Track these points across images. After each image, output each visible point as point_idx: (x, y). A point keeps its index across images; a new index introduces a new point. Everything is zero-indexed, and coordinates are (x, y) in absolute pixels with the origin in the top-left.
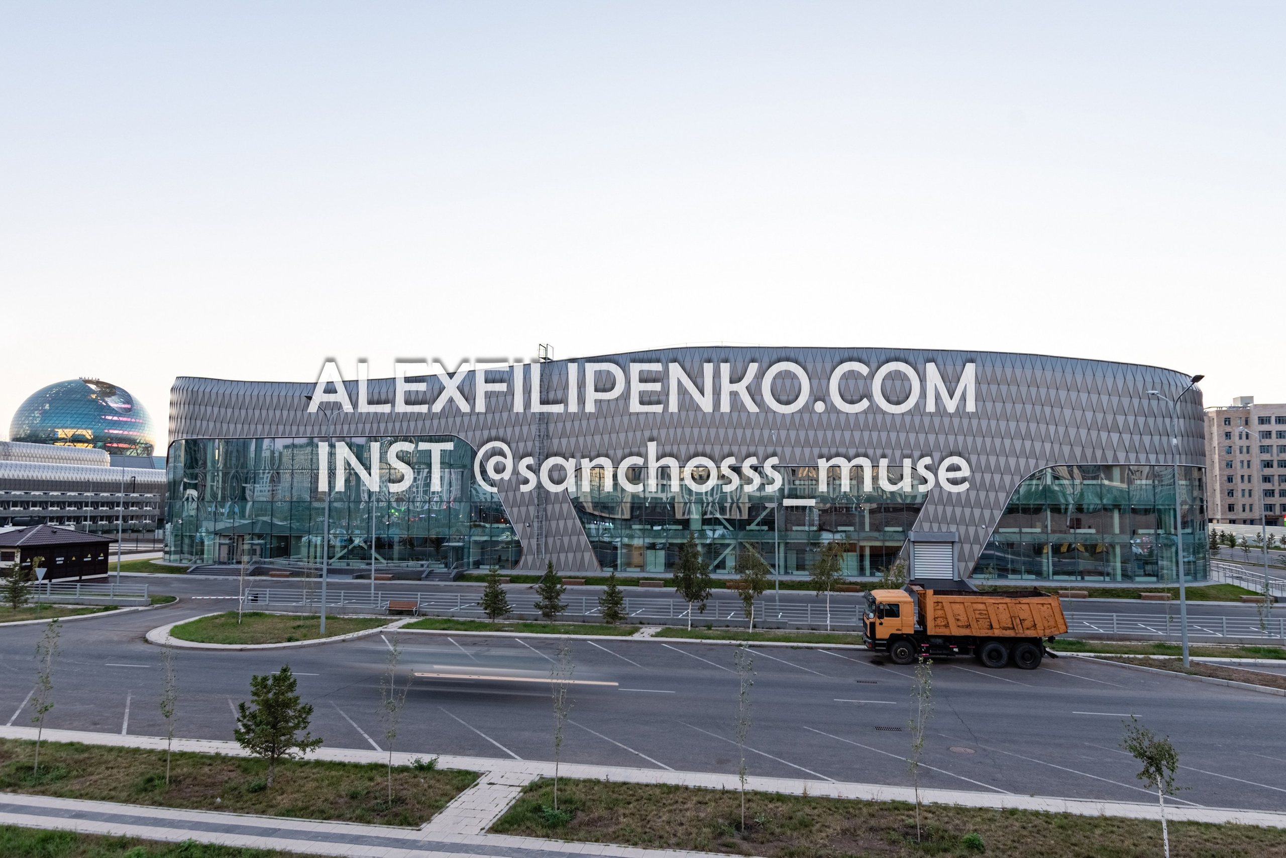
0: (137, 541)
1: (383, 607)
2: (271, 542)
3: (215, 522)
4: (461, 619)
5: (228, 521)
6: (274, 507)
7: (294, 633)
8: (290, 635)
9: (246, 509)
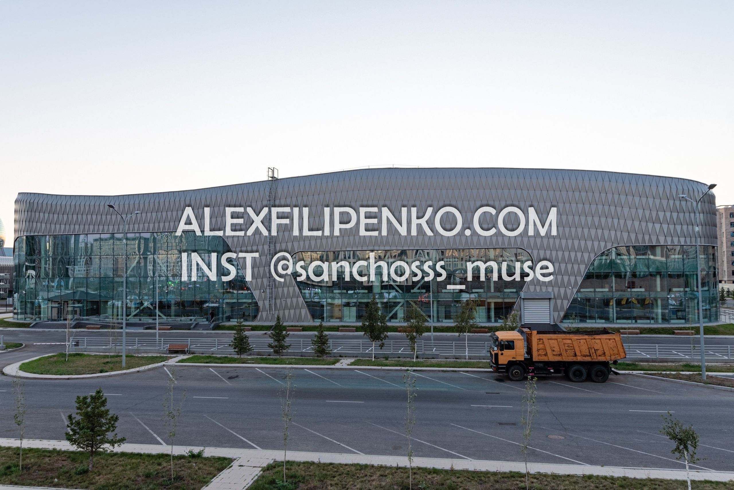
1: (165, 348)
2: (87, 305)
3: (48, 292)
4: (218, 356)
5: (57, 291)
6: (88, 282)
7: (104, 367)
8: (102, 368)
9: (69, 283)
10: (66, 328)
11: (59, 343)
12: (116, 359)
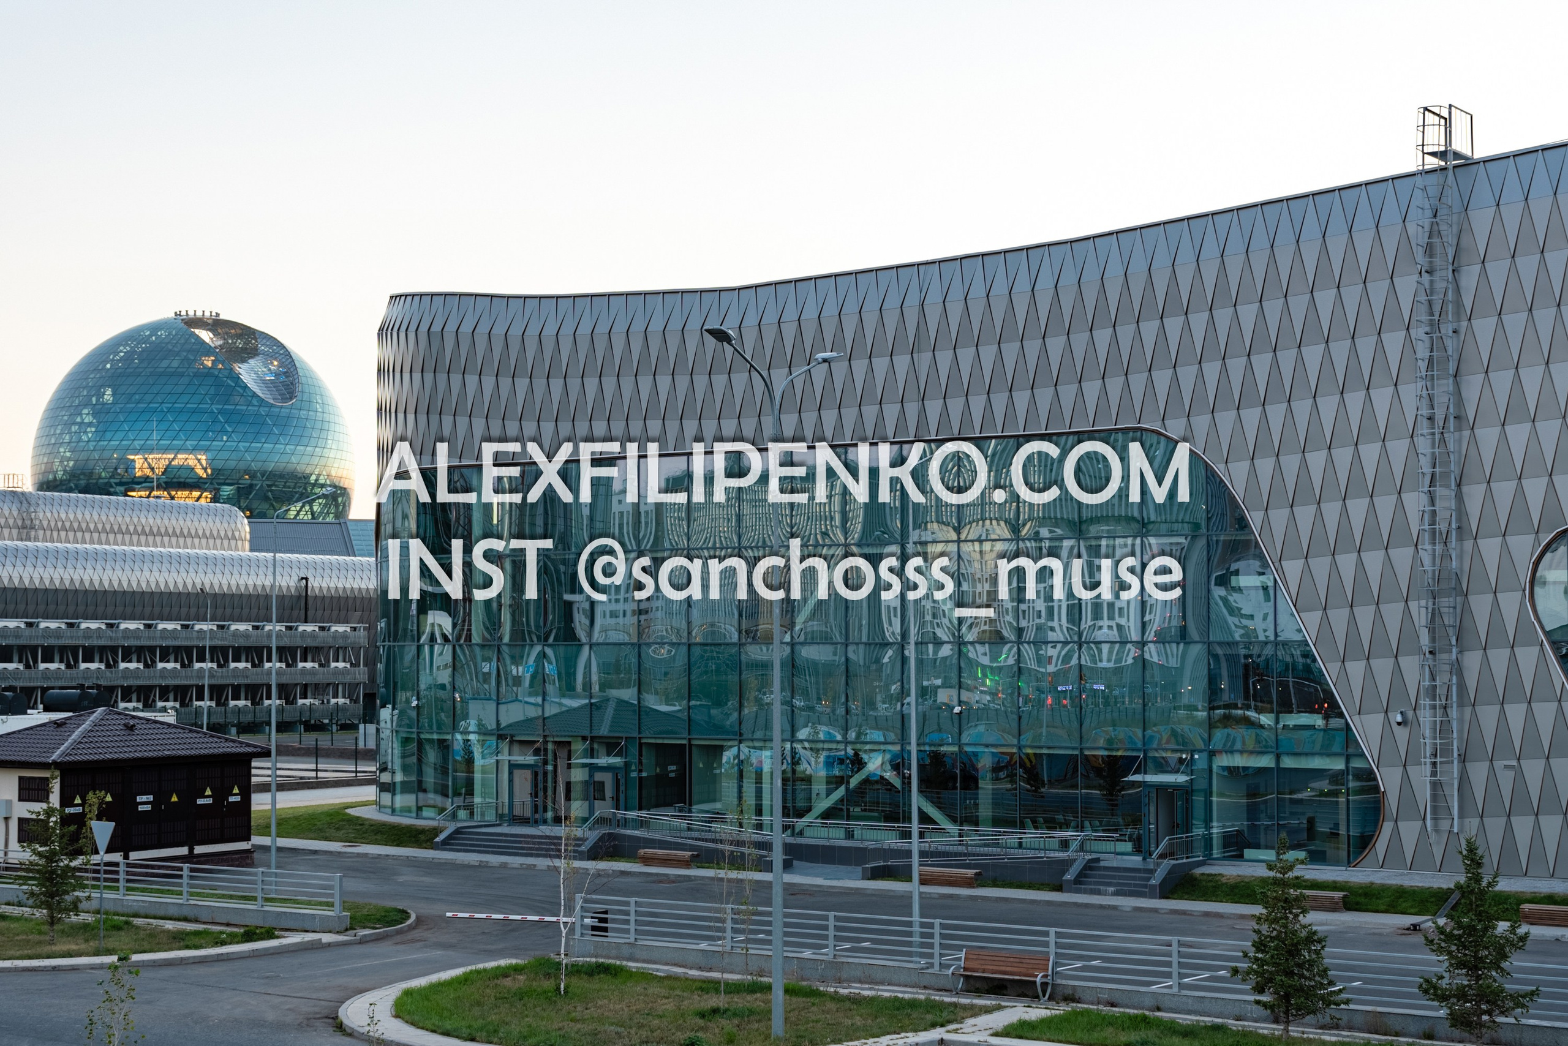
0: (316, 753)
1: (949, 966)
2: (640, 763)
3: (498, 704)
4: (1185, 1019)
5: (532, 700)
6: (647, 664)
7: (701, 1029)
8: (692, 1035)
9: (575, 667)
10: (559, 857)
11: (536, 918)
12: (749, 998)
